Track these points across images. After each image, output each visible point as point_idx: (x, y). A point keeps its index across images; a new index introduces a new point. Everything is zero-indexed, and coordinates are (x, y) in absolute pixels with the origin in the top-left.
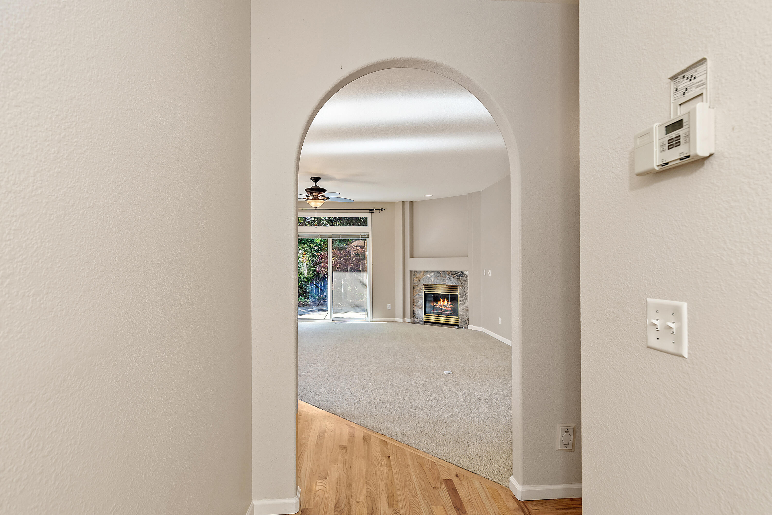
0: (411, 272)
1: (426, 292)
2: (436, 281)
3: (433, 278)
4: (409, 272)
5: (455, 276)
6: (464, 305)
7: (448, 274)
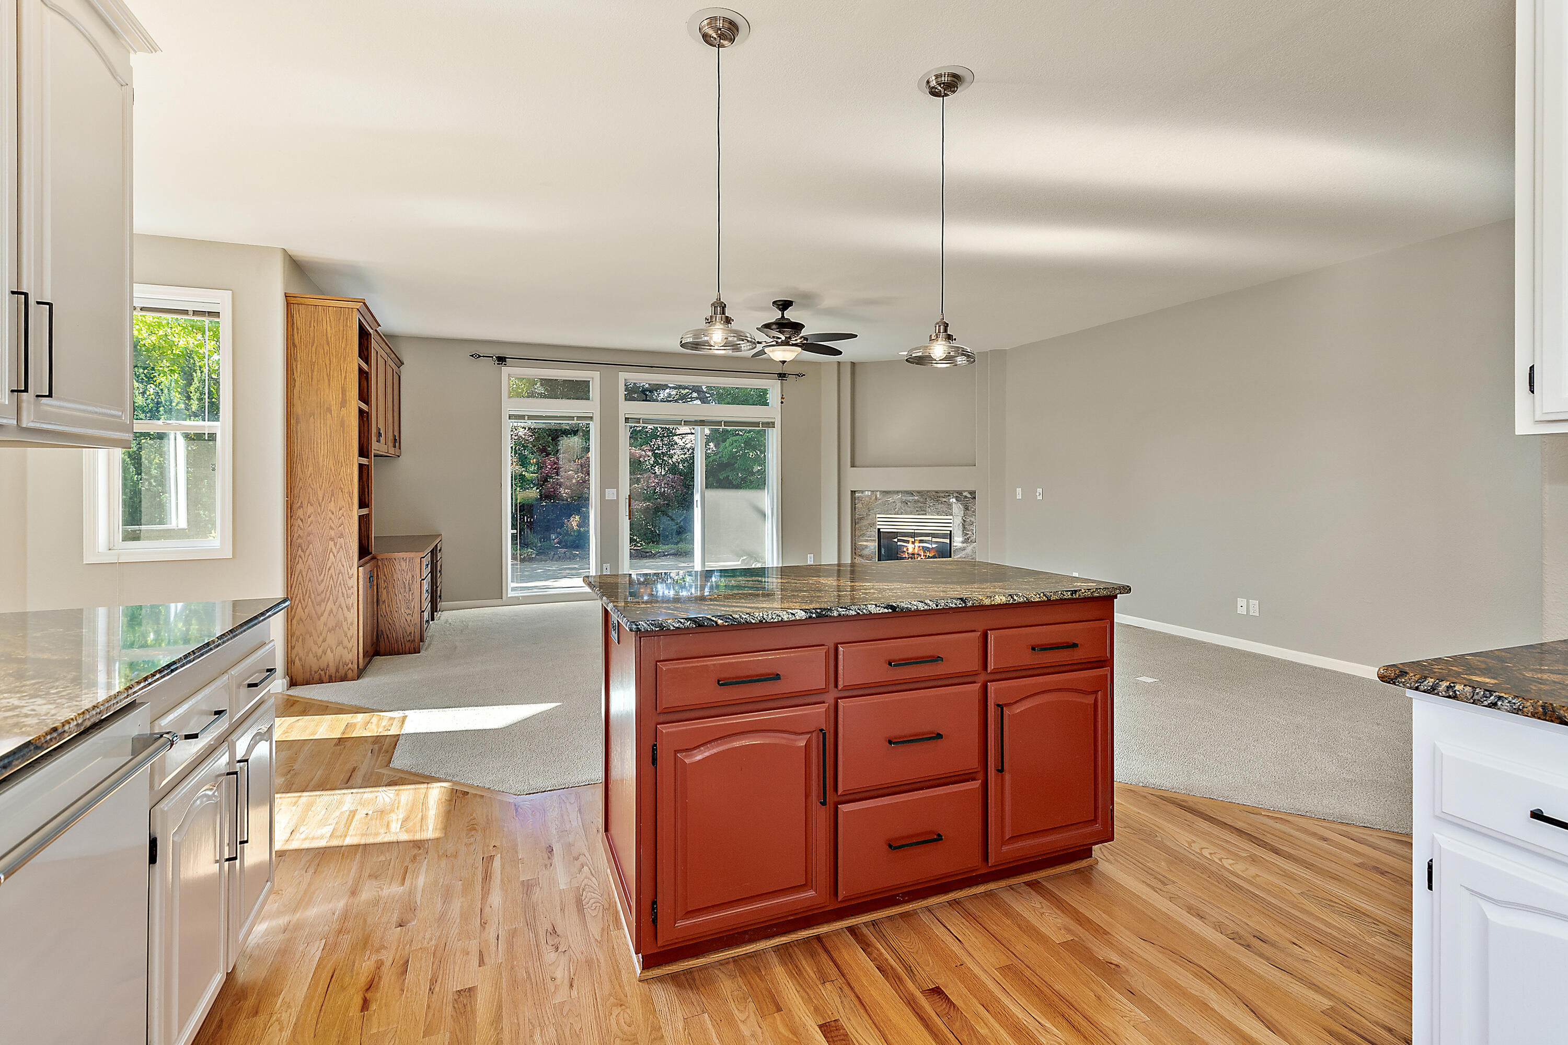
0: (853, 492)
1: (881, 530)
2: (904, 510)
3: (899, 505)
4: (850, 492)
5: (944, 500)
6: (964, 552)
7: (930, 497)
